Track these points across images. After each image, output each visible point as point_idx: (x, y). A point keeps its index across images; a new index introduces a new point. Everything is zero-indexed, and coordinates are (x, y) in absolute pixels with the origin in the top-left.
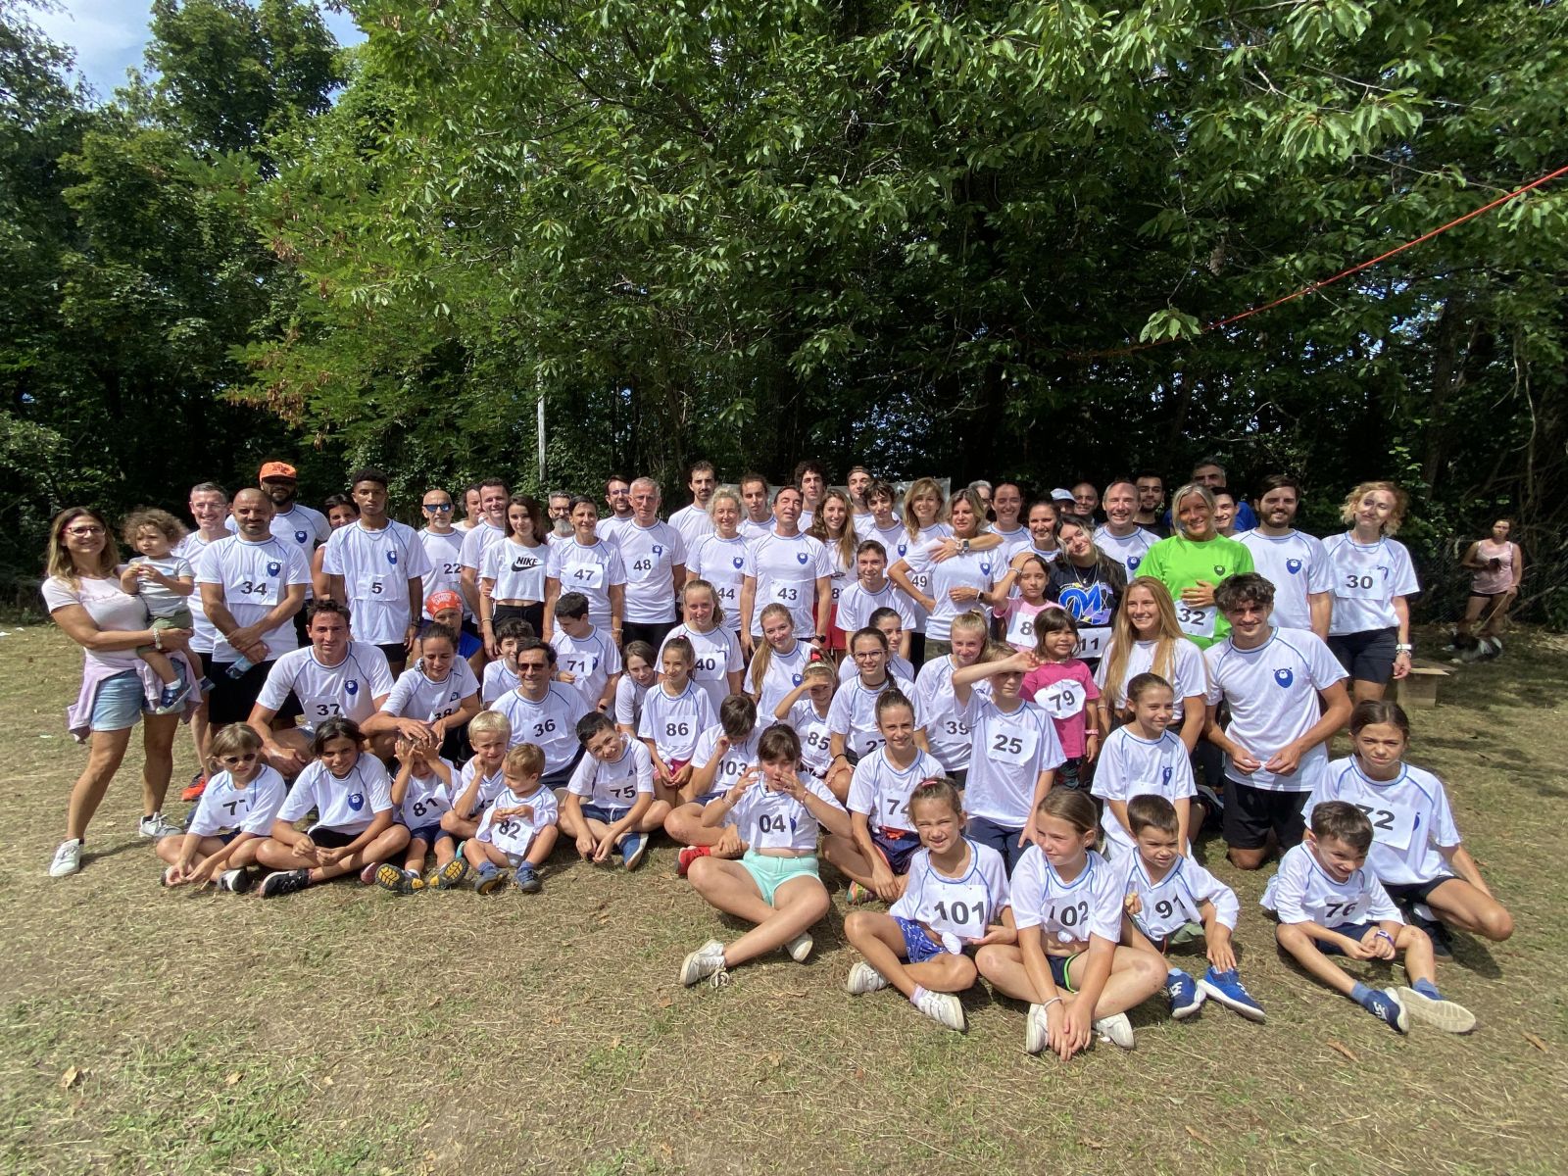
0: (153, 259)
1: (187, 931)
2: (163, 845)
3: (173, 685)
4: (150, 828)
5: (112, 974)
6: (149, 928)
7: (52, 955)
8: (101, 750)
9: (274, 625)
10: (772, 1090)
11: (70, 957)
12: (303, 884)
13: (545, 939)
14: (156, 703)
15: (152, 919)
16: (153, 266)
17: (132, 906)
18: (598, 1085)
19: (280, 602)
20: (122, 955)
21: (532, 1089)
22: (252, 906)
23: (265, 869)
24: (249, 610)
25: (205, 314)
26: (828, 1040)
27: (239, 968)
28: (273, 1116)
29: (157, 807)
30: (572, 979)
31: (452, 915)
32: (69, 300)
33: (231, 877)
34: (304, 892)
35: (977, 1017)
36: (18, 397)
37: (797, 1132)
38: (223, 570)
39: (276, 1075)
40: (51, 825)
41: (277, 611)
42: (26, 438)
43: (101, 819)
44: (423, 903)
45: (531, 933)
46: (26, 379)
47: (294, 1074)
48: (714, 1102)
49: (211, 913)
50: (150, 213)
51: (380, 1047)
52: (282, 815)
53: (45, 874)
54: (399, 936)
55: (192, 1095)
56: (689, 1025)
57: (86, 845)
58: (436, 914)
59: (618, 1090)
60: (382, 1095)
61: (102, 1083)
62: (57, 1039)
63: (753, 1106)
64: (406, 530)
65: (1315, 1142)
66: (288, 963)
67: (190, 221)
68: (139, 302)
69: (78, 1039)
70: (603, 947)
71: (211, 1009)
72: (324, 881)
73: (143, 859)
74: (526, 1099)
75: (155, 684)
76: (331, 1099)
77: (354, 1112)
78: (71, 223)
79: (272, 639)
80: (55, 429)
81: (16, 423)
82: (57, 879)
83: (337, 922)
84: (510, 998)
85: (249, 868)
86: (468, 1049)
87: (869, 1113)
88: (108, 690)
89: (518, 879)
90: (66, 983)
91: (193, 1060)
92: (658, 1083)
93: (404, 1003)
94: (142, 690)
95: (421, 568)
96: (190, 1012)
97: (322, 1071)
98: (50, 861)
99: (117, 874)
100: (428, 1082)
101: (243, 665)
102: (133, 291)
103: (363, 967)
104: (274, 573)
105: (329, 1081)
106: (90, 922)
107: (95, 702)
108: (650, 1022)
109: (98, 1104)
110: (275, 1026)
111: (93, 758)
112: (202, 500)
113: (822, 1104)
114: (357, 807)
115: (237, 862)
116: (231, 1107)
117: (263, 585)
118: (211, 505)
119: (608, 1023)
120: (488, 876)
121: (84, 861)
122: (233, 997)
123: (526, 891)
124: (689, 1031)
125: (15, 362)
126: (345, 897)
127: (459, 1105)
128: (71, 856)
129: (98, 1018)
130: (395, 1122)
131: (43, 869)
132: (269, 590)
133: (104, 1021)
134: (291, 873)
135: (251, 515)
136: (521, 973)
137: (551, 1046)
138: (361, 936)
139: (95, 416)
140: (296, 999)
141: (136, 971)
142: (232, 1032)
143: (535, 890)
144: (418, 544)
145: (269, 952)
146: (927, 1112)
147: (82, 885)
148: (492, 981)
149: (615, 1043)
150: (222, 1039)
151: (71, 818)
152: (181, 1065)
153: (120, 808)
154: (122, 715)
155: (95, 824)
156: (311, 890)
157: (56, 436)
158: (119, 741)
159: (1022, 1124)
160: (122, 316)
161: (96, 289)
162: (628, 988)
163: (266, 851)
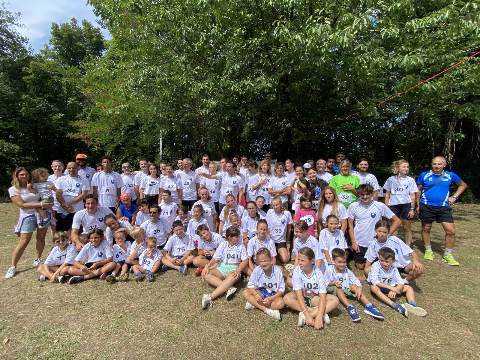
0: (49, 97)
1: (45, 295)
2: (39, 268)
3: (45, 220)
4: (37, 263)
5: (21, 308)
6: (34, 294)
7: (4, 302)
8: (23, 239)
9: (77, 202)
10: (222, 341)
11: (9, 303)
12: (82, 280)
13: (156, 295)
14: (40, 224)
15: (35, 291)
16: (49, 99)
17: (29, 287)
18: (169, 341)
19: (79, 195)
20: (25, 303)
21: (149, 343)
22: (66, 287)
23: (71, 276)
24: (69, 197)
25: (64, 113)
26: (240, 325)
27: (60, 306)
28: (68, 353)
29: (39, 257)
30: (163, 307)
31: (128, 289)
32: (24, 108)
33: (60, 278)
34: (82, 283)
35: (284, 316)
36: (8, 136)
37: (230, 354)
38: (62, 185)
39: (69, 340)
40: (7, 262)
41: (77, 198)
42: (9, 148)
43: (22, 260)
44: (119, 285)
45: (151, 294)
46: (10, 131)
47: (75, 339)
48: (205, 345)
49: (53, 289)
50: (49, 84)
51: (103, 331)
52: (76, 259)
53: (4, 277)
54: (110, 295)
55: (43, 346)
56: (198, 321)
57: (17, 268)
58: (123, 288)
59: (176, 342)
60: (102, 346)
61: (16, 342)
62: (3, 328)
63: (217, 346)
64: (117, 174)
65: (383, 351)
66: (76, 305)
67: (60, 86)
68: (44, 109)
69: (9, 329)
70: (173, 297)
71: (51, 319)
72: (89, 279)
73: (34, 273)
74: (147, 346)
75: (40, 219)
76: (86, 347)
77: (93, 351)
78: (25, 87)
79: (75, 206)
80: (17, 145)
81: (6, 143)
82: (7, 279)
83: (92, 291)
84: (144, 314)
85: (66, 275)
86: (130, 330)
87: (252, 347)
88: (26, 221)
89: (148, 277)
90: (7, 311)
91: (44, 335)
92: (188, 339)
93: (111, 316)
94: (36, 221)
95: (121, 185)
96: (44, 320)
97: (84, 339)
98: (6, 273)
99: (26, 277)
100: (117, 341)
101: (66, 214)
102: (43, 106)
103: (99, 305)
104: (78, 187)
105: (86, 342)
106: (16, 292)
107: (22, 225)
108: (186, 320)
109: (14, 349)
110: (70, 324)
111: (21, 241)
112: (56, 165)
113: (237, 345)
114: (100, 256)
115: (62, 273)
116: (55, 350)
117: (74, 190)
118: (59, 166)
119: (174, 321)
120: (139, 276)
121: (16, 273)
122: (58, 315)
123: (150, 281)
124: (198, 323)
125: (7, 126)
126: (95, 284)
127: (126, 348)
128: (12, 272)
129: (16, 322)
130: (106, 355)
131: (3, 276)
132: (76, 192)
133: (18, 323)
134: (79, 277)
135: (71, 169)
136: (147, 306)
137: (155, 329)
138: (99, 296)
139: (30, 142)
140: (77, 316)
141: (29, 307)
142: (57, 326)
143: (153, 281)
144: (121, 179)
145: (70, 301)
146: (269, 346)
147: (15, 281)
148: (138, 309)
149: (175, 328)
150: (53, 329)
151: (13, 260)
152: (40, 337)
153: (28, 257)
154: (30, 228)
155: (20, 263)
156: (85, 282)
157: (18, 147)
158: (29, 236)
159: (297, 349)
160: (39, 113)
161: (32, 105)
162: (180, 310)
163: (71, 270)
